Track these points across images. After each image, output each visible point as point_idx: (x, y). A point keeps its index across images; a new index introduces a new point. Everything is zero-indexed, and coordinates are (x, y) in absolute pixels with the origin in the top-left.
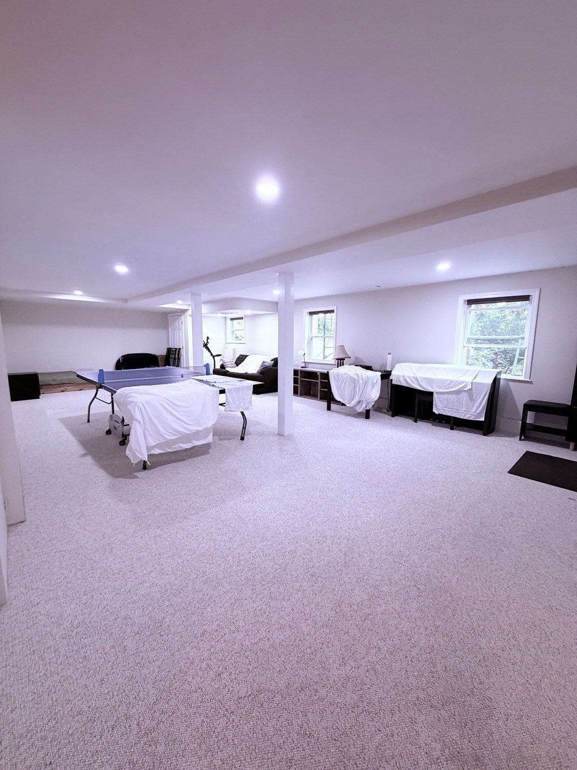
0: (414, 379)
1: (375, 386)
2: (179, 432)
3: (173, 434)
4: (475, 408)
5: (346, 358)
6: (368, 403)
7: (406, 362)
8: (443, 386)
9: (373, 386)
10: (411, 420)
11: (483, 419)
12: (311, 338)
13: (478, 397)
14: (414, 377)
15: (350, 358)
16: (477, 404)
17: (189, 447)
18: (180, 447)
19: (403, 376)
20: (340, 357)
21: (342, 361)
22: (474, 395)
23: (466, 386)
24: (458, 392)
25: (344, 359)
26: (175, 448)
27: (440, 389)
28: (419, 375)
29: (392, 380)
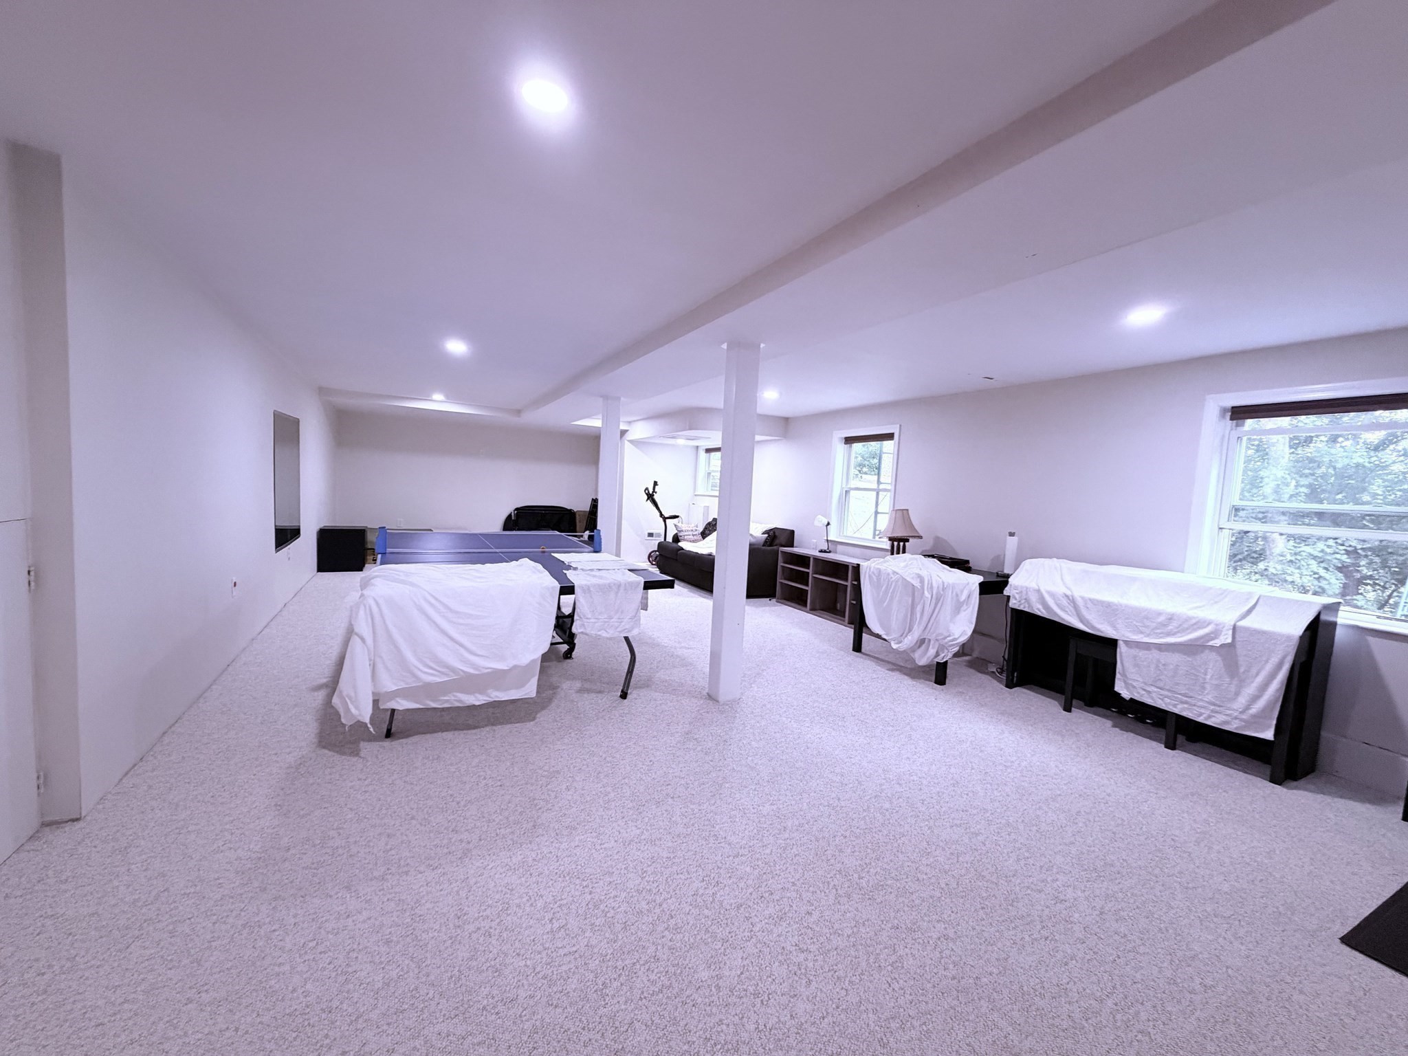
0: (1065, 602)
1: (965, 607)
2: (454, 670)
3: (439, 671)
4: (1242, 701)
5: (912, 537)
6: (942, 648)
7: (1050, 557)
8: (1147, 627)
9: (958, 608)
10: (1056, 703)
11: (1269, 735)
12: (847, 492)
13: (1254, 671)
14: (1067, 596)
15: (920, 537)
16: (1251, 689)
17: (477, 703)
18: (460, 701)
19: (1038, 591)
20: (898, 534)
21: (902, 544)
22: (1243, 662)
23: (1215, 634)
24: (1192, 649)
25: (908, 541)
26: (447, 701)
27: (1134, 632)
28: (1082, 591)
29: (1009, 597)
